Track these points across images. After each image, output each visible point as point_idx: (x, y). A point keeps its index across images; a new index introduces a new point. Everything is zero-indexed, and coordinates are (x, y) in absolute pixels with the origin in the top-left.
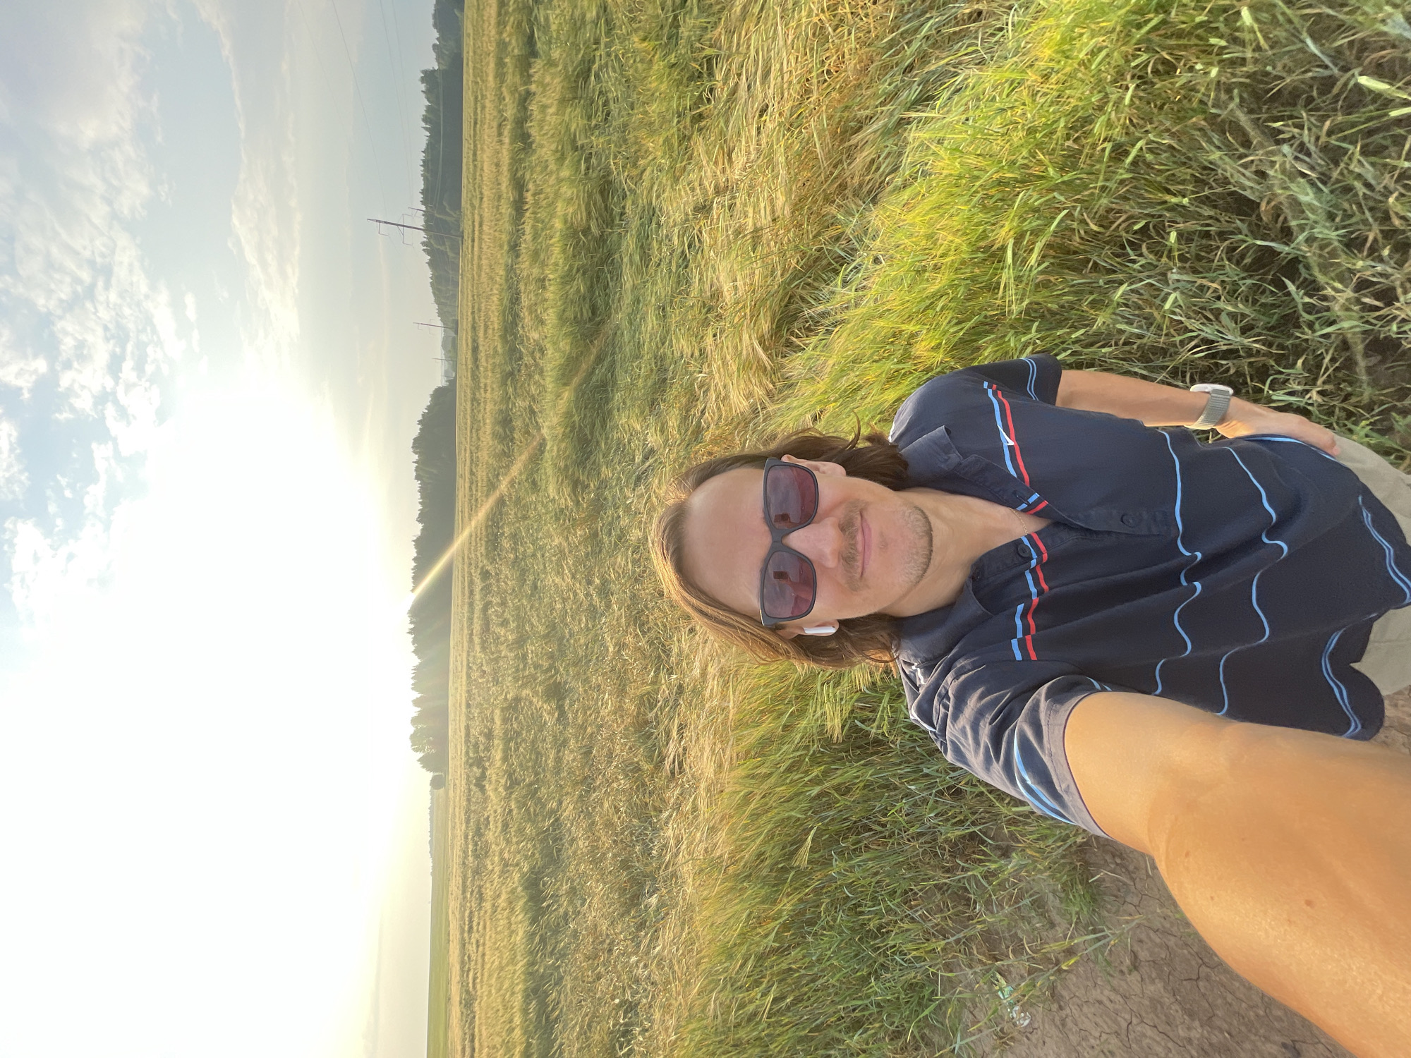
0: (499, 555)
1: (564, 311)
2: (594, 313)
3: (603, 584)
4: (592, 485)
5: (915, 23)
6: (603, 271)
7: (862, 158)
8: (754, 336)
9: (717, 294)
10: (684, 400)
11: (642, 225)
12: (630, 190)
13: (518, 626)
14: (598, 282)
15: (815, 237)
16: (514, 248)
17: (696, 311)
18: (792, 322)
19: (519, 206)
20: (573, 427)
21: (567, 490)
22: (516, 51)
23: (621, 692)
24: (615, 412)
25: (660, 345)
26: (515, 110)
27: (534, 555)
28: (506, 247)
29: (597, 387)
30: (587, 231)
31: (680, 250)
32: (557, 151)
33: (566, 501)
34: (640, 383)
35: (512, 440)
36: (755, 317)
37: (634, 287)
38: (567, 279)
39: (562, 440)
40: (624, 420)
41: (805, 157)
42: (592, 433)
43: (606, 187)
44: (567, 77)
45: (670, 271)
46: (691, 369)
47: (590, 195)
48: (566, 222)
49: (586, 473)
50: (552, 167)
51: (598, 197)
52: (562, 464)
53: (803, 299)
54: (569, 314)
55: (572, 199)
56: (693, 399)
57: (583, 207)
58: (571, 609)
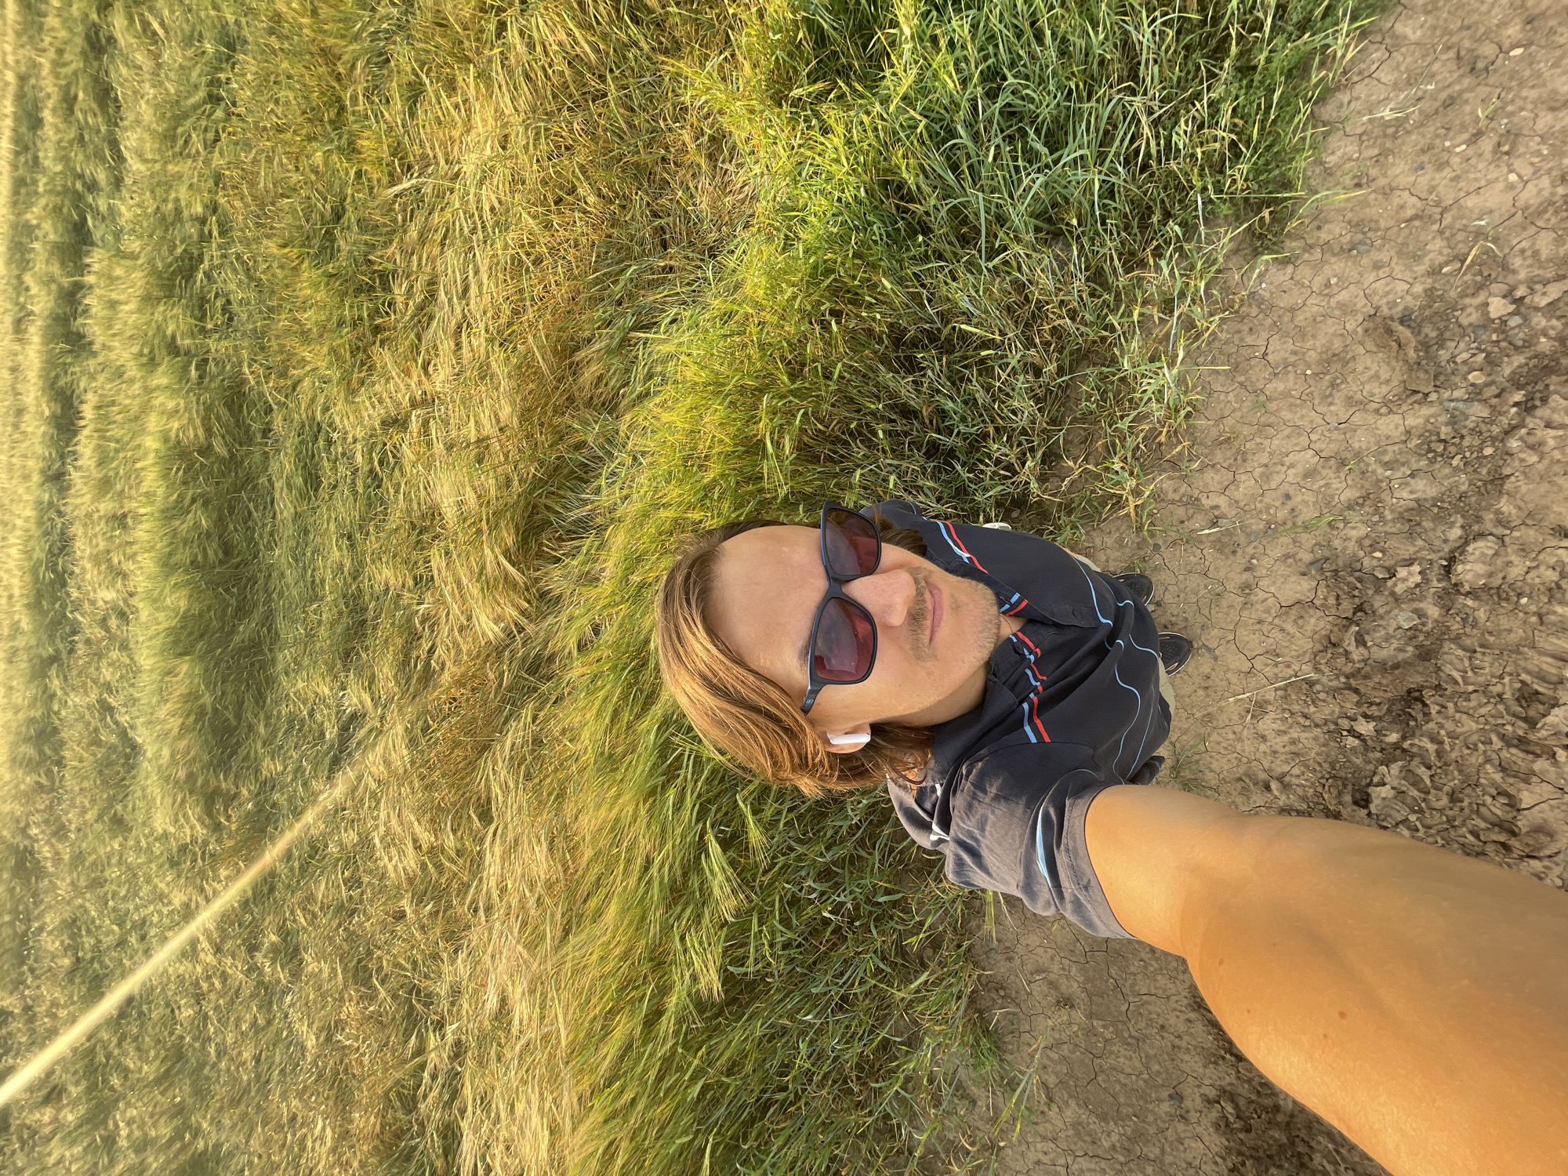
0: (32, 970)
1: (170, 554)
2: (226, 553)
3: (285, 940)
4: (245, 792)
5: (616, 268)
6: (239, 499)
7: (588, 375)
8: (497, 550)
9: (433, 513)
10: (399, 642)
11: (301, 442)
12: (278, 403)
13: (89, 1090)
14: (231, 513)
15: (551, 446)
16: (57, 479)
17: (403, 534)
18: (538, 534)
19: (65, 423)
20: (201, 713)
21: (194, 812)
22: (52, 237)
23: (343, 1103)
24: (283, 679)
25: (350, 580)
26: (51, 305)
27: (122, 943)
28: (36, 478)
29: (241, 650)
30: (206, 450)
31: (367, 468)
32: (141, 354)
33: (194, 828)
34: (323, 632)
35: (60, 763)
36: (494, 527)
37: (297, 516)
38: (173, 512)
39: (180, 737)
40: (300, 685)
41: (524, 370)
42: (238, 716)
43: (236, 397)
44: (154, 272)
45: (355, 493)
46: (404, 602)
47: (209, 408)
48: (166, 440)
49: (232, 776)
50: (133, 371)
51: (223, 412)
52: (182, 774)
53: (548, 508)
54: (183, 556)
55: (177, 412)
56: (414, 637)
57: (198, 422)
58: (217, 1008)
